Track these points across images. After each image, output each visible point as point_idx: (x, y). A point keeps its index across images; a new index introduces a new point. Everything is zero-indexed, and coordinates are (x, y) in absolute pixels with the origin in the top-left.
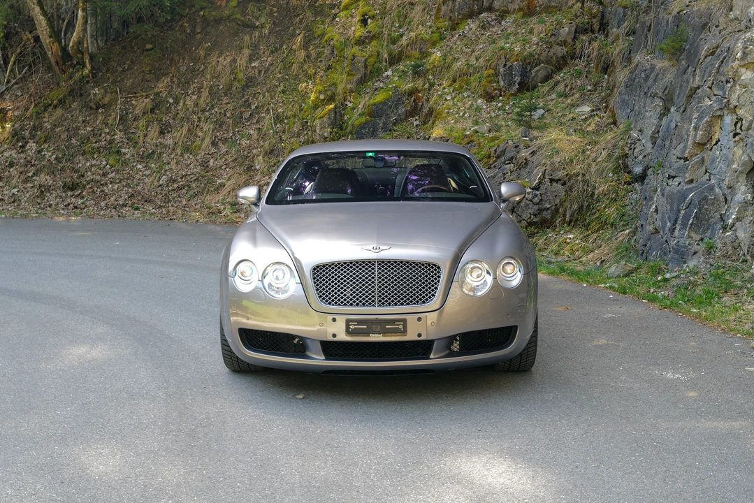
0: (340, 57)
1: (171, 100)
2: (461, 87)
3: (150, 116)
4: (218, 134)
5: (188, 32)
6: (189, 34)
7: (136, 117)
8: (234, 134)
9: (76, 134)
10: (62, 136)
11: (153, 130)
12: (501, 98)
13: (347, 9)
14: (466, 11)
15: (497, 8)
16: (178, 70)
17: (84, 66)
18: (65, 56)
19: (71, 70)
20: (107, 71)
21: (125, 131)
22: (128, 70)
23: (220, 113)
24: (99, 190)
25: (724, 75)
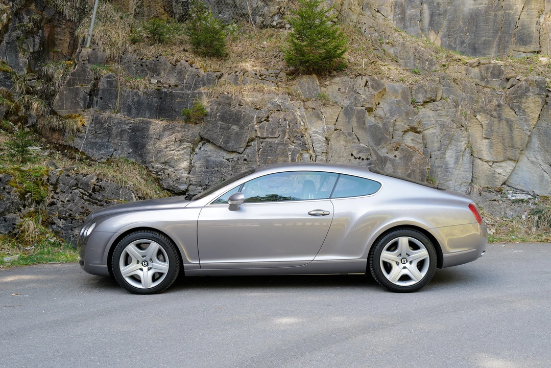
25: (298, 132)
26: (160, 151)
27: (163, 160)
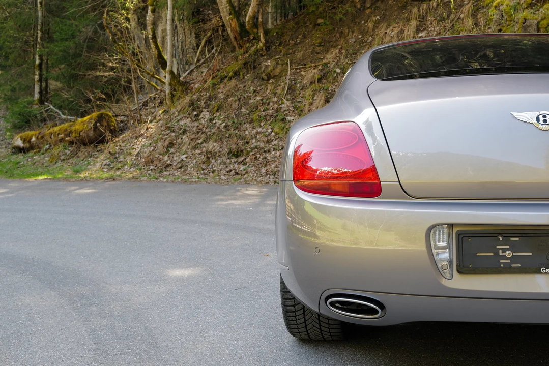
0: (511, 21)
1: (338, 70)
3: (317, 86)
5: (359, 7)
6: (359, 9)
7: (303, 87)
9: (246, 104)
10: (233, 106)
11: (319, 99)
16: (347, 42)
17: (259, 40)
18: (243, 32)
19: (248, 45)
20: (280, 44)
21: (292, 100)
22: (300, 43)
24: (261, 157)
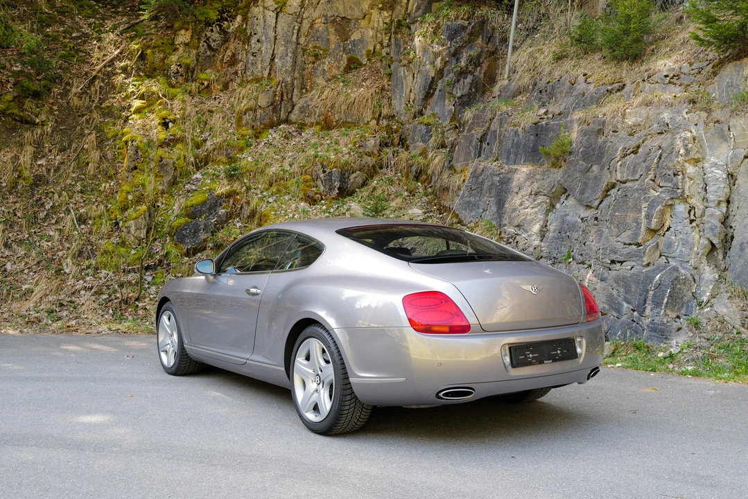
0: (145, 158)
2: (279, 191)
4: (10, 235)
8: (30, 235)
12: (323, 201)
13: (140, 113)
14: (267, 121)
15: (294, 121)
23: (9, 212)
25: (669, 169)
26: (515, 210)
27: (516, 223)
